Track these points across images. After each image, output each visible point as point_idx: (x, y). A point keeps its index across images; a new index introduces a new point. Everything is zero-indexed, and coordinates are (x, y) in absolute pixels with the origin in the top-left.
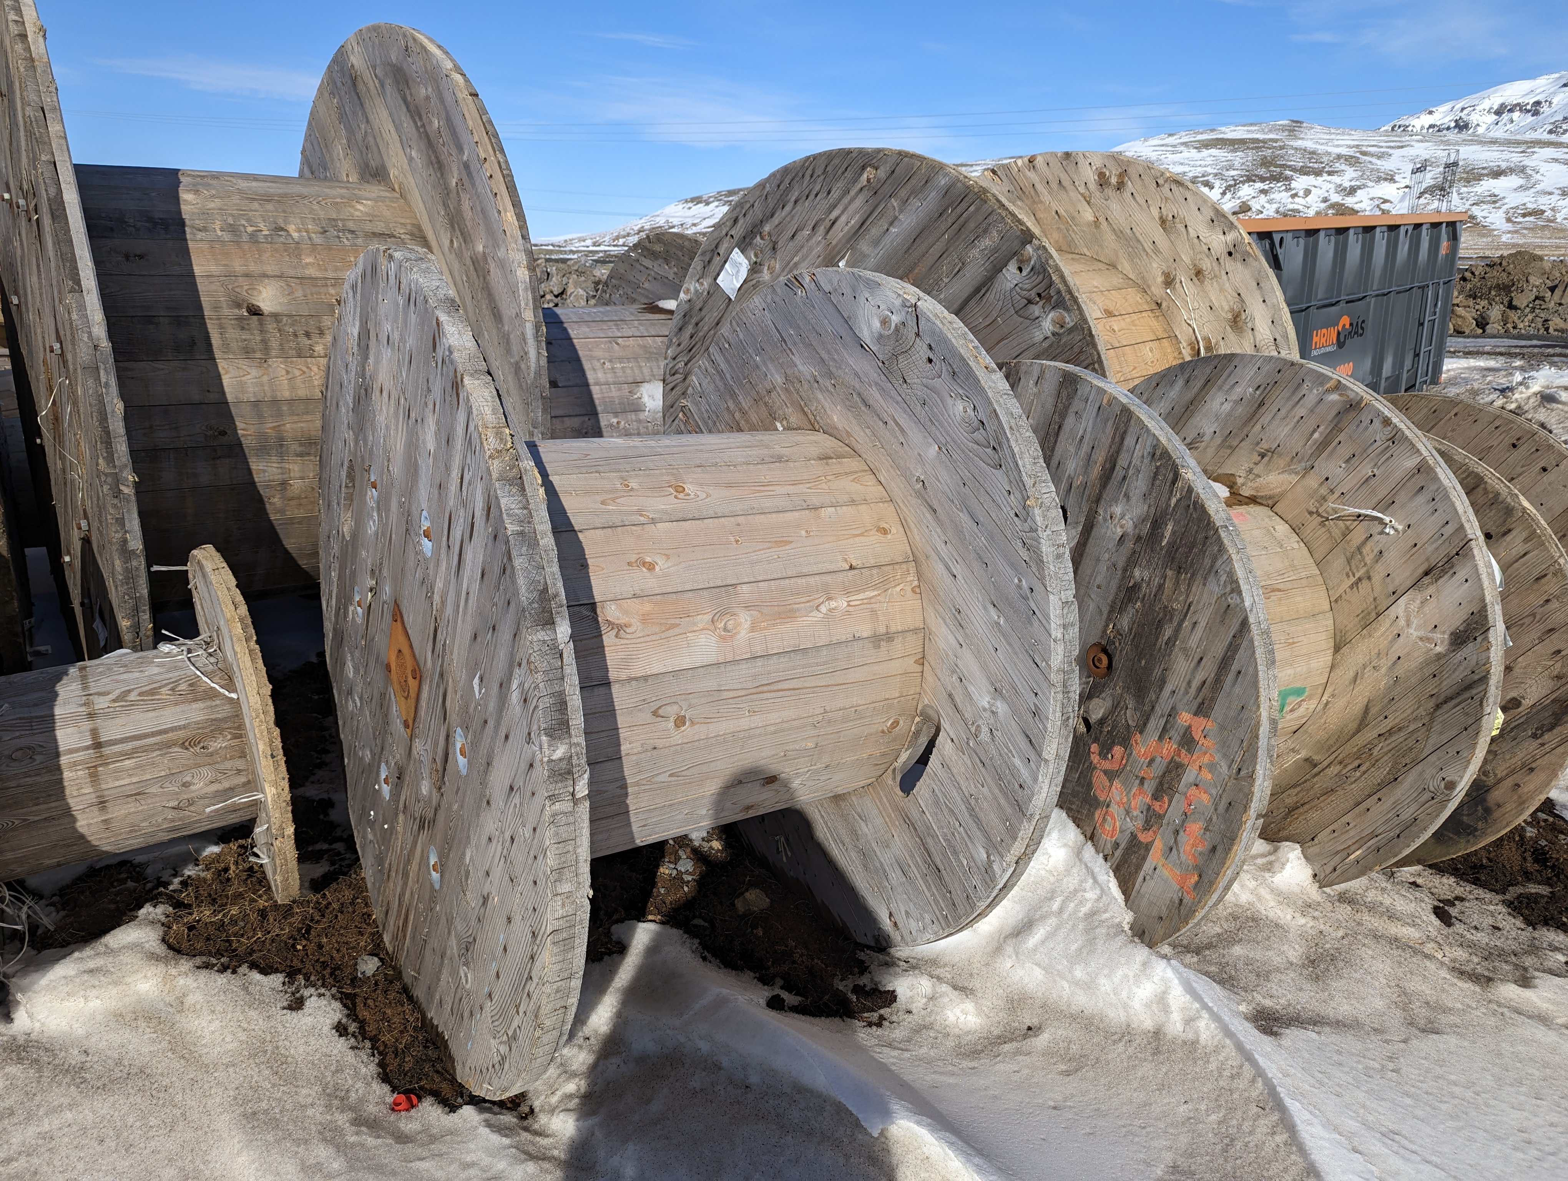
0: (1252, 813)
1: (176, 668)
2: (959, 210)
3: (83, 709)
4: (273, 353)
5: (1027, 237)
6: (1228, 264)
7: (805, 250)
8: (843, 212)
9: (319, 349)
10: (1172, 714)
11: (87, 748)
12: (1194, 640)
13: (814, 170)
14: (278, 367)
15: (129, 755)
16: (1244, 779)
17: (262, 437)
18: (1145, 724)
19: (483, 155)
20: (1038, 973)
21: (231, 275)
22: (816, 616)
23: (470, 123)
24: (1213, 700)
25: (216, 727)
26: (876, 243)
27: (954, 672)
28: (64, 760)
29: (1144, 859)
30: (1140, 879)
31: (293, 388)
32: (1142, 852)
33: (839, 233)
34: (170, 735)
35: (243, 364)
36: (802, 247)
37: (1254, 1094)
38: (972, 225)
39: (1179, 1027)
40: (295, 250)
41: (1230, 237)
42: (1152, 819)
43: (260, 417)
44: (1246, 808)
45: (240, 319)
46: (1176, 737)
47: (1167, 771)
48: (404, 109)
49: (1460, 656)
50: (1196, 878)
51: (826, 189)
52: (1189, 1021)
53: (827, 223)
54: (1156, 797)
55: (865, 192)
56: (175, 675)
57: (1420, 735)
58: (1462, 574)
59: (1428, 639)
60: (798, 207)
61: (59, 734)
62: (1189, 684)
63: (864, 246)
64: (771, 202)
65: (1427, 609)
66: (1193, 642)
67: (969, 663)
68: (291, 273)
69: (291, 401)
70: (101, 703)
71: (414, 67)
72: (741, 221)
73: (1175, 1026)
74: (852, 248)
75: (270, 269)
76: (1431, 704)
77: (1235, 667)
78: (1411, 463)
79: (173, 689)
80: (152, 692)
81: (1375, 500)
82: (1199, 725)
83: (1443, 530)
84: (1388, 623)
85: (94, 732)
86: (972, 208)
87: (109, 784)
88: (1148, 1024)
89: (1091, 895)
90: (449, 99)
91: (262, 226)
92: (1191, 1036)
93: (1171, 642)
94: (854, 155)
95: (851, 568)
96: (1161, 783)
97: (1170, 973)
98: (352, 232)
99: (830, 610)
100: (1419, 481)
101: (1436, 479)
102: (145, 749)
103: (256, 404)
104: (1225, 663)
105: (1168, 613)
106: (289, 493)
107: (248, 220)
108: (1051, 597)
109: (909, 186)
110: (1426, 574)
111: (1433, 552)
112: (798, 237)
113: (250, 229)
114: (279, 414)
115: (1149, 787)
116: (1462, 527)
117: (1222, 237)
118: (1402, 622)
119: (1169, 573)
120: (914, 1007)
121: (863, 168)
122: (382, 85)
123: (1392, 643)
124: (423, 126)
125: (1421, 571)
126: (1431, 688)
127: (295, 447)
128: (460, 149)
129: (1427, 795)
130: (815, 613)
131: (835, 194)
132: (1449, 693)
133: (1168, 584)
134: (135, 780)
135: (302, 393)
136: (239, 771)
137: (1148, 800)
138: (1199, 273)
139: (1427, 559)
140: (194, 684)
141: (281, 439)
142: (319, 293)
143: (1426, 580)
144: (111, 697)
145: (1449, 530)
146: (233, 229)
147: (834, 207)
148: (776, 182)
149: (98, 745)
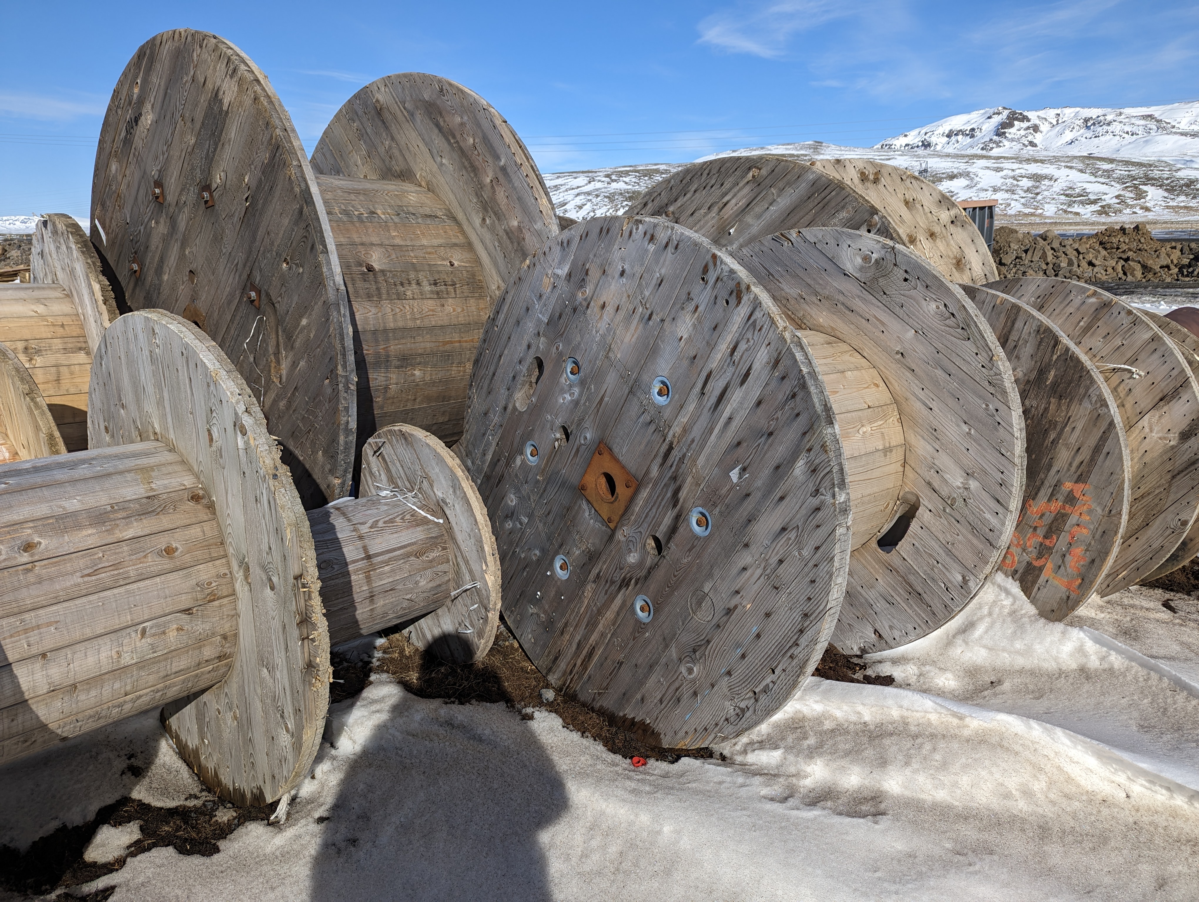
0: (1119, 535)
1: (398, 506)
2: (823, 195)
3: (354, 533)
4: (384, 297)
5: (874, 211)
6: (952, 228)
7: (702, 223)
8: (733, 198)
9: (409, 293)
10: (1057, 485)
11: (363, 559)
12: (1073, 438)
13: (710, 171)
14: (387, 307)
15: (387, 563)
16: (1114, 516)
17: (377, 354)
18: (1036, 494)
19: (519, 162)
20: (983, 652)
21: (353, 244)
22: (858, 436)
23: (507, 140)
24: (1089, 472)
25: (433, 542)
26: (759, 217)
27: (931, 468)
28: (351, 568)
29: (1038, 576)
30: (1036, 589)
31: (395, 321)
32: (1037, 572)
33: (729, 211)
34: (408, 549)
35: (367, 304)
36: (700, 221)
37: (1165, 685)
38: (833, 204)
39: (1097, 663)
40: (385, 226)
41: (953, 212)
42: (1043, 551)
43: (377, 341)
44: (1116, 533)
45: (363, 274)
46: (1061, 498)
47: (1055, 519)
48: (436, 131)
49: (1186, 446)
50: (1080, 581)
51: (720, 182)
52: (1103, 659)
53: (720, 205)
54: (1046, 537)
55: (751, 184)
56: (399, 510)
57: (1162, 496)
58: (1185, 397)
59: (1165, 438)
60: (697, 194)
61: (345, 550)
62: (1070, 465)
63: (749, 219)
64: (675, 192)
65: (1163, 421)
66: (1073, 439)
67: (944, 461)
68: (387, 242)
69: (394, 330)
70: (364, 529)
71: (449, 103)
72: (650, 205)
73: (1094, 663)
74: (740, 220)
75: (375, 240)
76: (1169, 476)
77: (1105, 451)
78: (1147, 336)
79: (402, 519)
80: (392, 521)
81: (1125, 359)
82: (1078, 489)
83: (1171, 373)
84: (1137, 431)
85: (365, 548)
86: (833, 193)
87: (377, 584)
88: (1074, 666)
89: (1007, 602)
90: (485, 124)
91: (362, 210)
92: (1106, 666)
93: (1054, 442)
94: (742, 161)
95: (869, 407)
96: (1050, 528)
97: (1082, 635)
98: (414, 214)
99: (864, 433)
100: (1153, 346)
101: (1164, 343)
102: (396, 559)
103: (375, 332)
104: (1097, 450)
105: (1053, 424)
106: (388, 395)
107: (353, 207)
108: (1013, 413)
109: (785, 180)
110: (1161, 400)
111: (1165, 386)
112: (696, 214)
113: (356, 213)
114: (387, 340)
115: (1041, 532)
116: (1183, 370)
117: (947, 212)
118: (1147, 430)
119: (1053, 400)
120: (910, 682)
121: (750, 169)
122: (412, 115)
123: (1141, 443)
124: (457, 142)
125: (1158, 398)
126: (1169, 466)
127: (396, 362)
128: (497, 158)
129: (1169, 531)
130: (857, 435)
131: (727, 185)
132: (1180, 468)
133: (1052, 407)
134: (391, 580)
135: (400, 324)
136: (445, 572)
137: (1040, 540)
138: (932, 235)
139: (1162, 391)
140: (414, 514)
141: (388, 356)
142: (405, 256)
143: (1161, 403)
144: (369, 525)
145: (1175, 373)
146: (346, 212)
147: (726, 194)
148: (680, 179)
149: (369, 557)
